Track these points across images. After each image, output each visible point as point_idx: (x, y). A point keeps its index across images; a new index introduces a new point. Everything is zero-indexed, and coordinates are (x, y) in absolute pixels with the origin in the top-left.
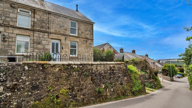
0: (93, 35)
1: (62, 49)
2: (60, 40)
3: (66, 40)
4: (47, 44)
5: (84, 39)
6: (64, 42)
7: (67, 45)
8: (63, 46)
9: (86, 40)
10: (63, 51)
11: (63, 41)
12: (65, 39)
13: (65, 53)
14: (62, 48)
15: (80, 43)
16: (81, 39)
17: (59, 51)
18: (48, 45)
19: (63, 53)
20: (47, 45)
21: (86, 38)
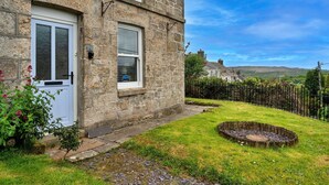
0: (183, 6)
1: (87, 61)
2: (79, 15)
3: (106, 15)
4: (13, 31)
5: (161, 19)
6: (98, 25)
7: (107, 41)
8: (93, 43)
9: (166, 20)
10: (92, 67)
11: (91, 22)
12: (99, 12)
13: (101, 75)
14: (91, 55)
15: (150, 35)
16: (153, 15)
17: (73, 66)
18: (17, 35)
19: (91, 76)
20: (10, 36)
21: (167, 16)
